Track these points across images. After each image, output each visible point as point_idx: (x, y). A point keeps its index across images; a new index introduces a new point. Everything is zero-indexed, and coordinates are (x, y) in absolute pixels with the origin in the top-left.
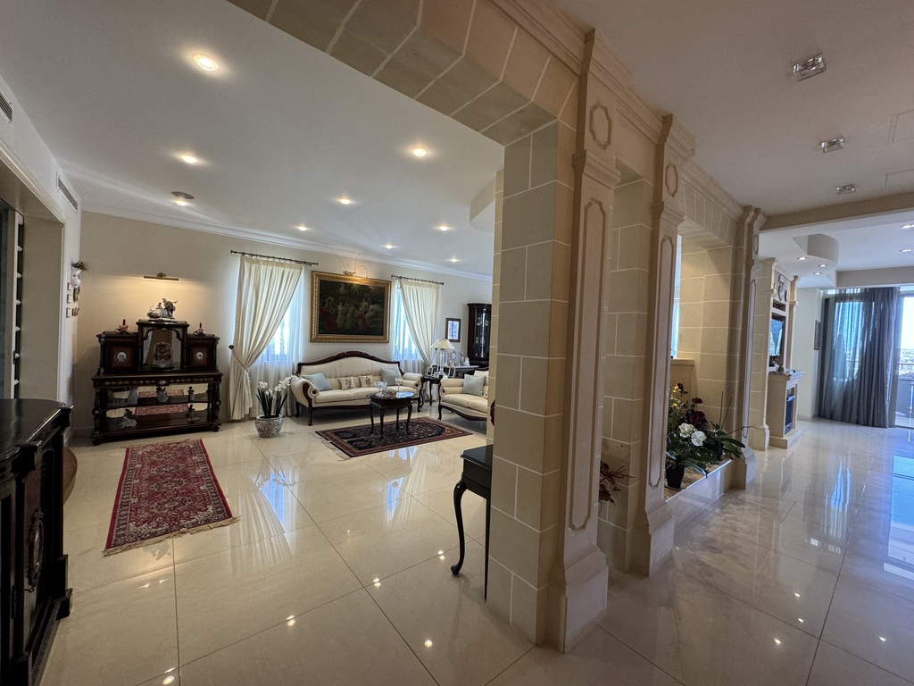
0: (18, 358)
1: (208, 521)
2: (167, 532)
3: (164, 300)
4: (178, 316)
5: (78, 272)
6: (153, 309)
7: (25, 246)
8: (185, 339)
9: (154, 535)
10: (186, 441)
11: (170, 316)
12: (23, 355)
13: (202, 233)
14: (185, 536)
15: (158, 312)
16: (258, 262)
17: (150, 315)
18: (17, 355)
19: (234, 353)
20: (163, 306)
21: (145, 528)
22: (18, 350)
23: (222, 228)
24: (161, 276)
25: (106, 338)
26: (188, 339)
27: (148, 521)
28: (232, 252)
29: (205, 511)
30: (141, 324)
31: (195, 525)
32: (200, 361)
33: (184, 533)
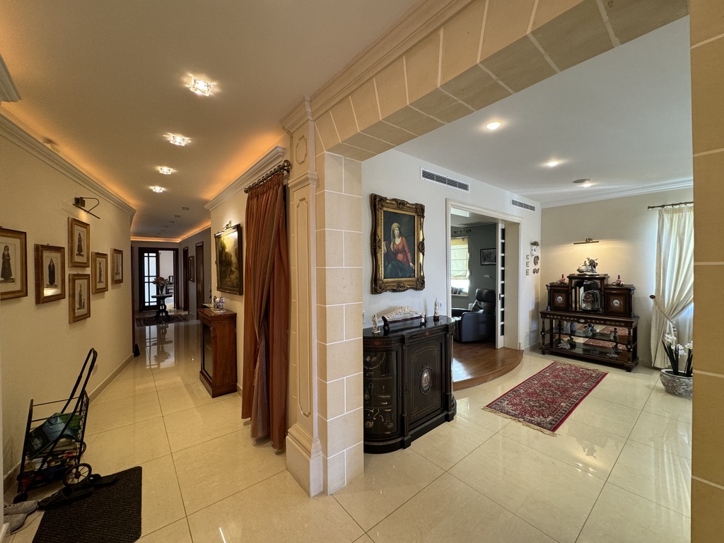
0: (503, 298)
1: (539, 424)
2: (514, 416)
3: (588, 259)
4: (599, 271)
5: (534, 247)
6: (581, 266)
7: (506, 238)
8: (603, 290)
9: (508, 413)
10: (594, 371)
11: (592, 271)
12: (506, 296)
13: (622, 198)
14: (519, 423)
15: (583, 268)
16: (680, 210)
17: (578, 270)
18: (502, 296)
19: (656, 303)
20: (588, 263)
21: (509, 408)
22: (503, 293)
23: (635, 189)
24: (588, 241)
25: (550, 287)
26: (605, 289)
27: (513, 405)
28: (649, 207)
29: (545, 418)
30: (571, 278)
31: (530, 422)
32: (616, 307)
33: (520, 421)
